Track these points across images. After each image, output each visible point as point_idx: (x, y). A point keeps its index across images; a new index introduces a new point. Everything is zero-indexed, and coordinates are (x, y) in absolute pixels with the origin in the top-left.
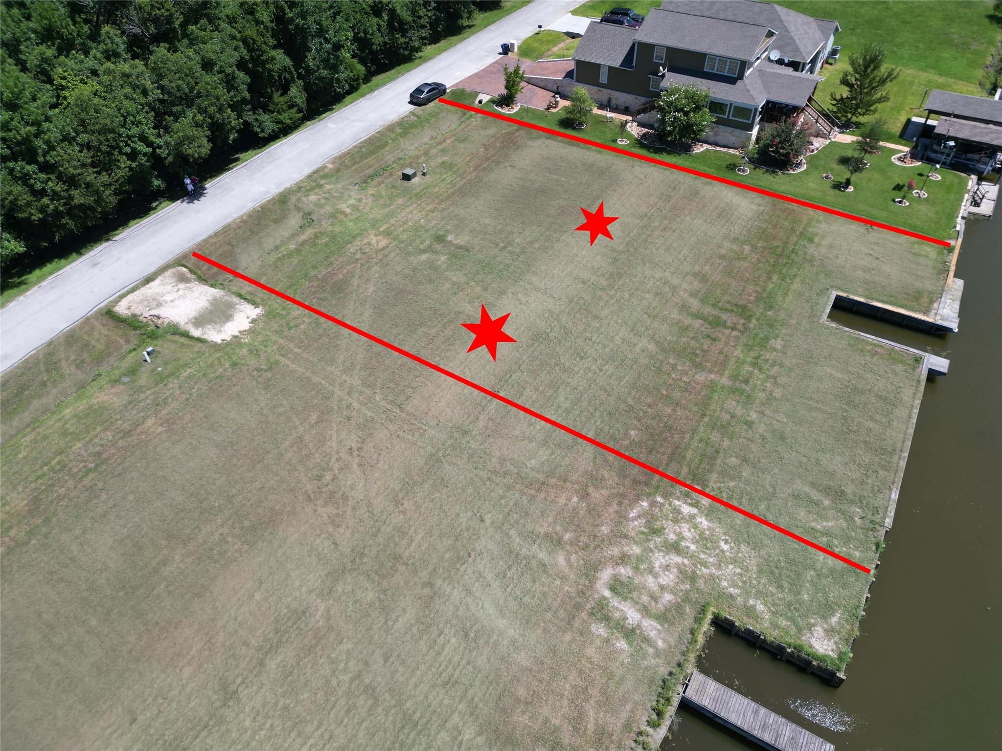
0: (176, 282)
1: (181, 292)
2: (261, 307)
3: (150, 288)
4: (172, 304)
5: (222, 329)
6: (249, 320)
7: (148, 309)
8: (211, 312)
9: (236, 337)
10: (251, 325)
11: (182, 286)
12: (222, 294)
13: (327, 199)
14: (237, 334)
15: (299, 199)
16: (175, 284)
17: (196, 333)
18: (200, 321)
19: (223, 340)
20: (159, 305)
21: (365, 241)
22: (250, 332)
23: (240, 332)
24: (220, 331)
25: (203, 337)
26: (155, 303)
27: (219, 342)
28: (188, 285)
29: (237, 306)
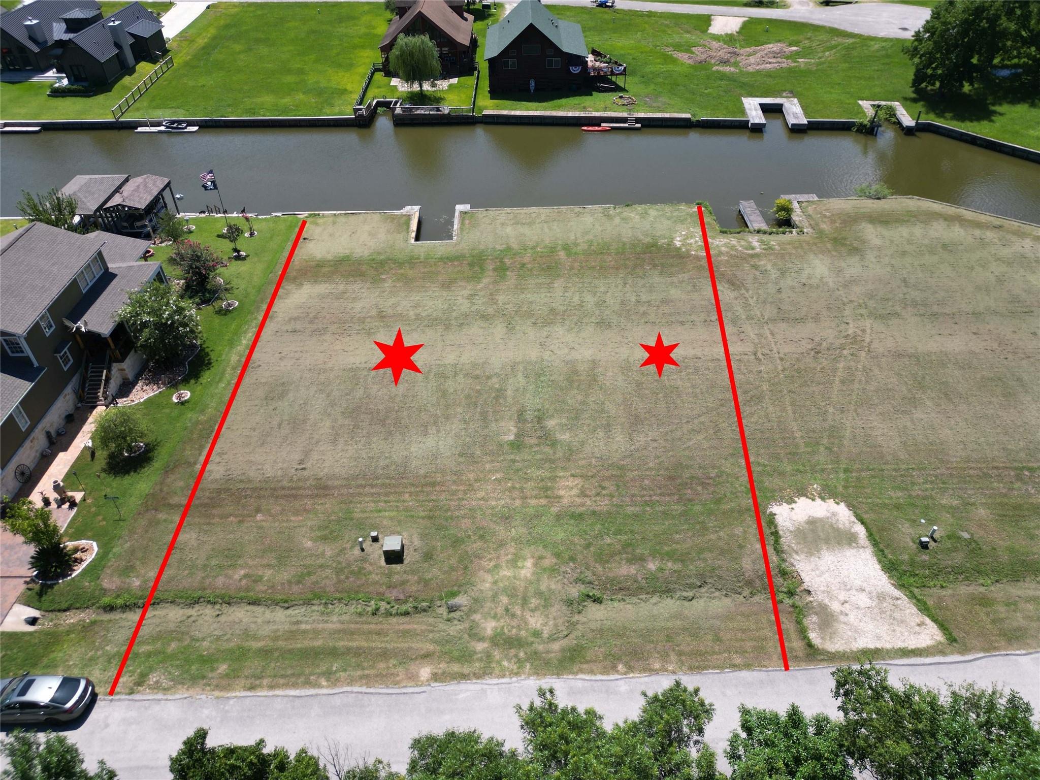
0: (837, 620)
1: (842, 596)
2: (768, 511)
3: (879, 638)
4: (865, 585)
5: (829, 515)
6: (793, 505)
7: (899, 602)
8: (827, 541)
9: (823, 499)
10: (796, 499)
11: (835, 606)
12: (795, 556)
13: (525, 601)
14: (818, 501)
15: (552, 639)
16: (842, 618)
17: (860, 530)
18: (847, 539)
19: (838, 503)
20: (881, 597)
21: (579, 500)
22: (803, 492)
23: (813, 500)
24: (834, 514)
25: (856, 521)
26: (885, 605)
27: (842, 504)
28: (827, 601)
29: (792, 529)
